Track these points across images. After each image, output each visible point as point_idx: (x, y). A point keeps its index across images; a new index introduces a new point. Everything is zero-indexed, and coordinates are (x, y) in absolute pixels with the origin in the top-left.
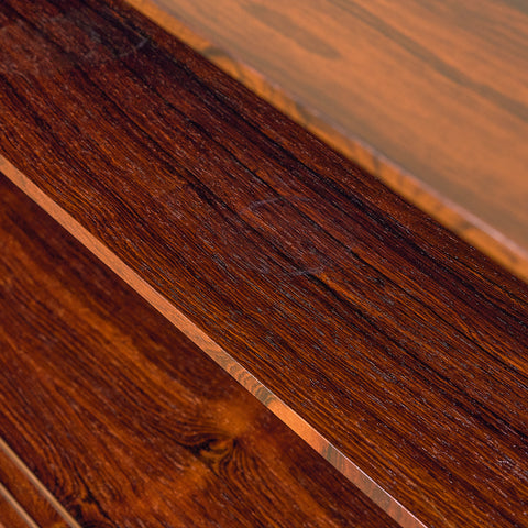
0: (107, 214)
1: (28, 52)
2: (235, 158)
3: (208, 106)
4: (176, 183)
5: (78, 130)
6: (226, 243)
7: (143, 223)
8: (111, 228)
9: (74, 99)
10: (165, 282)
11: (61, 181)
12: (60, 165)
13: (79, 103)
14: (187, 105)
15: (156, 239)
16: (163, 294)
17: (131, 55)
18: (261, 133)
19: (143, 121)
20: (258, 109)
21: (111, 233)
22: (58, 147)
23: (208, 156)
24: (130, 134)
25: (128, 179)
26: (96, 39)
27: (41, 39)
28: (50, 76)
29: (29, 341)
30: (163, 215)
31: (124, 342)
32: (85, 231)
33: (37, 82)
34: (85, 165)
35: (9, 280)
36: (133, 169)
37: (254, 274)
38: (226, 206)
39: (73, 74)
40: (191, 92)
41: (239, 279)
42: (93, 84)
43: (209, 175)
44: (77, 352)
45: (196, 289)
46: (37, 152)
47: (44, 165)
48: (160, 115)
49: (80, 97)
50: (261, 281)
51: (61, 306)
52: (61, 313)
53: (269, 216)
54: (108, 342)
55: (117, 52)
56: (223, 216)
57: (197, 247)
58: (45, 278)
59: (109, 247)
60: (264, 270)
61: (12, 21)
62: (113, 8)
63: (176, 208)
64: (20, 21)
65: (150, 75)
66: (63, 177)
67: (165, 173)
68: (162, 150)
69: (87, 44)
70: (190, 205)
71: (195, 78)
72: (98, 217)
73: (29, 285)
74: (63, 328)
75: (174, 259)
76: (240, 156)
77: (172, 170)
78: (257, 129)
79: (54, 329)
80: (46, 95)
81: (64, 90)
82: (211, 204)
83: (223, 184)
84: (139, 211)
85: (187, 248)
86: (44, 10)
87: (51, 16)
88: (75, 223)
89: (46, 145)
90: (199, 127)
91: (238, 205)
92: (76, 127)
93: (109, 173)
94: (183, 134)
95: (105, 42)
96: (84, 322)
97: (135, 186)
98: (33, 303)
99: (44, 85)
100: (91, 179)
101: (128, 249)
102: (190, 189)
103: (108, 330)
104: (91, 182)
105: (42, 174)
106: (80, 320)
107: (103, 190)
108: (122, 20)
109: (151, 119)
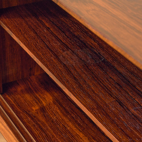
0: (94, 106)
1: (72, 59)
2: (129, 94)
3: (121, 79)
4: (113, 100)
5: (86, 82)
6: (127, 118)
7: (104, 110)
8: (95, 111)
9: (84, 73)
10: (110, 128)
11: (81, 96)
12: (81, 91)
13: (86, 75)
14: (115, 78)
15: (107, 115)
16: (110, 131)
17: (100, 62)
18: (136, 88)
19: (103, 81)
20: (135, 81)
21: (95, 112)
22: (80, 86)
23: (121, 93)
24: (100, 84)
25: (99, 97)
26: (90, 57)
27: (75, 56)
28: (78, 66)
29: (60, 135)
30: (109, 108)
31: (85, 139)
32: (88, 111)
33: (74, 68)
34: (88, 92)
35: (55, 118)
36: (100, 95)
37: (135, 129)
38: (127, 108)
39: (84, 66)
40: (116, 74)
41: (131, 129)
42: (89, 69)
43: (122, 98)
44: (72, 140)
45: (119, 131)
46: (74, 87)
47: (76, 91)
48: (108, 80)
49: (86, 73)
50: (137, 131)
51: (69, 126)
52: (69, 128)
53: (139, 112)
54: (81, 138)
55: (96, 61)
56: (126, 111)
57: (119, 119)
58: (65, 118)
59: (95, 116)
60: (138, 128)
61: (68, 50)
62: (95, 49)
63: (113, 107)
64: (70, 50)
65: (105, 68)
66: (81, 95)
67: (110, 97)
68: (108, 90)
69: (88, 58)
70: (117, 106)
71: (117, 71)
72: (91, 107)
73: (60, 120)
74: (69, 133)
75: (113, 122)
76: (130, 94)
77: (112, 96)
78: (135, 86)
79: (67, 133)
80: (77, 71)
81: (82, 70)
82: (122, 107)
83: (126, 101)
84: (102, 107)
85: (116, 119)
86: (76, 48)
87: (78, 49)
88: (85, 108)
89: (77, 85)
90: (118, 84)
91: (130, 108)
92: (85, 81)
93: (94, 95)
94: (114, 86)
95: (93, 58)
96: (75, 132)
97: (101, 99)
98: (61, 125)
99: (76, 68)
100: (89, 96)
101: (100, 117)
102: (116, 102)
103: (81, 135)
104: (89, 97)
105: (76, 93)
106: (74, 131)
107: (93, 100)
108: (97, 52)
109: (105, 81)
